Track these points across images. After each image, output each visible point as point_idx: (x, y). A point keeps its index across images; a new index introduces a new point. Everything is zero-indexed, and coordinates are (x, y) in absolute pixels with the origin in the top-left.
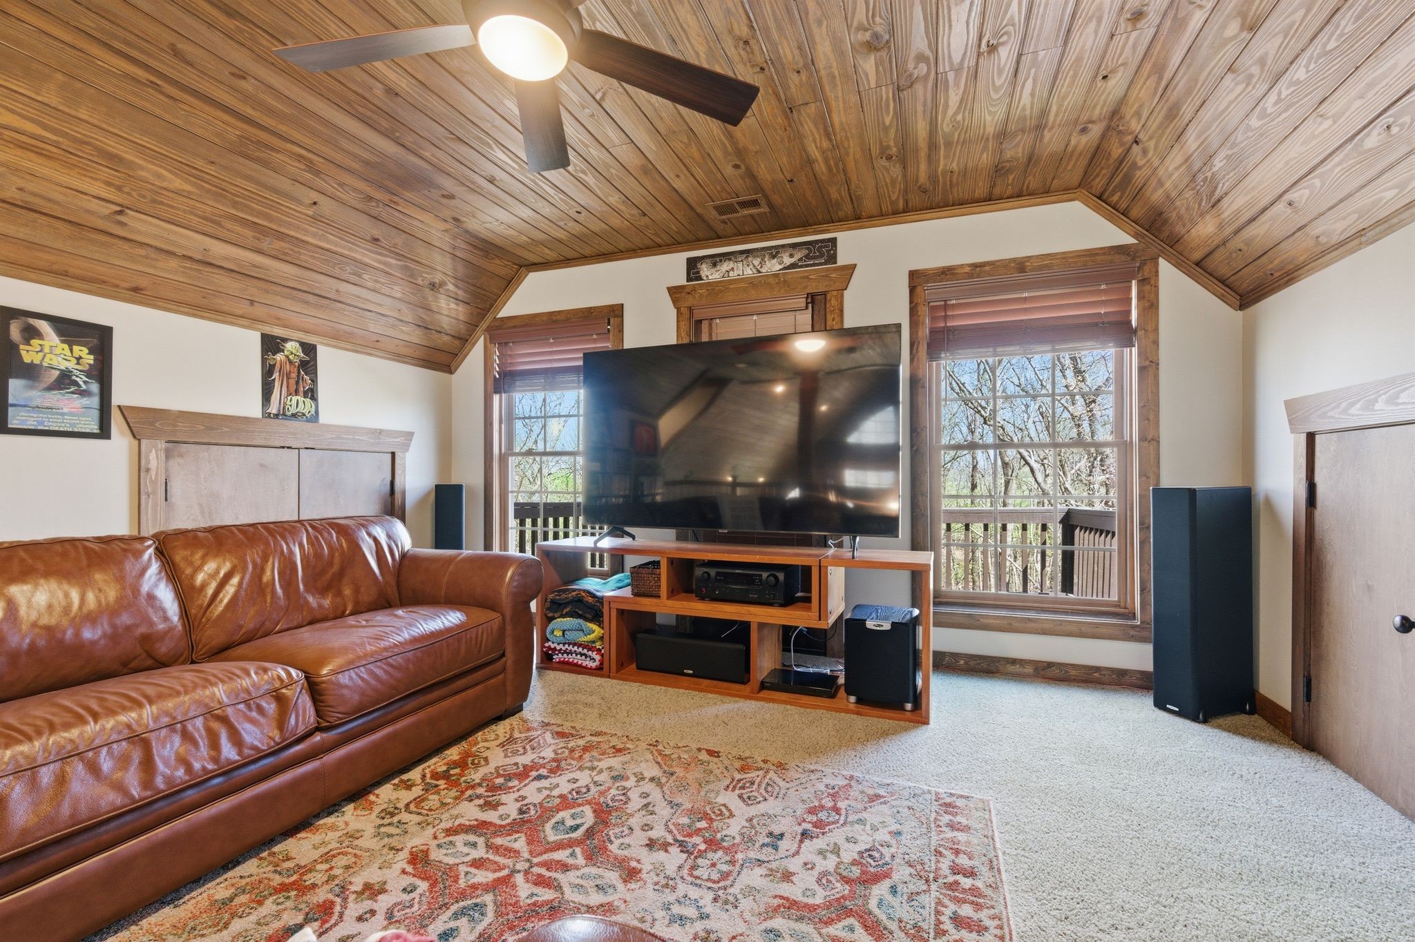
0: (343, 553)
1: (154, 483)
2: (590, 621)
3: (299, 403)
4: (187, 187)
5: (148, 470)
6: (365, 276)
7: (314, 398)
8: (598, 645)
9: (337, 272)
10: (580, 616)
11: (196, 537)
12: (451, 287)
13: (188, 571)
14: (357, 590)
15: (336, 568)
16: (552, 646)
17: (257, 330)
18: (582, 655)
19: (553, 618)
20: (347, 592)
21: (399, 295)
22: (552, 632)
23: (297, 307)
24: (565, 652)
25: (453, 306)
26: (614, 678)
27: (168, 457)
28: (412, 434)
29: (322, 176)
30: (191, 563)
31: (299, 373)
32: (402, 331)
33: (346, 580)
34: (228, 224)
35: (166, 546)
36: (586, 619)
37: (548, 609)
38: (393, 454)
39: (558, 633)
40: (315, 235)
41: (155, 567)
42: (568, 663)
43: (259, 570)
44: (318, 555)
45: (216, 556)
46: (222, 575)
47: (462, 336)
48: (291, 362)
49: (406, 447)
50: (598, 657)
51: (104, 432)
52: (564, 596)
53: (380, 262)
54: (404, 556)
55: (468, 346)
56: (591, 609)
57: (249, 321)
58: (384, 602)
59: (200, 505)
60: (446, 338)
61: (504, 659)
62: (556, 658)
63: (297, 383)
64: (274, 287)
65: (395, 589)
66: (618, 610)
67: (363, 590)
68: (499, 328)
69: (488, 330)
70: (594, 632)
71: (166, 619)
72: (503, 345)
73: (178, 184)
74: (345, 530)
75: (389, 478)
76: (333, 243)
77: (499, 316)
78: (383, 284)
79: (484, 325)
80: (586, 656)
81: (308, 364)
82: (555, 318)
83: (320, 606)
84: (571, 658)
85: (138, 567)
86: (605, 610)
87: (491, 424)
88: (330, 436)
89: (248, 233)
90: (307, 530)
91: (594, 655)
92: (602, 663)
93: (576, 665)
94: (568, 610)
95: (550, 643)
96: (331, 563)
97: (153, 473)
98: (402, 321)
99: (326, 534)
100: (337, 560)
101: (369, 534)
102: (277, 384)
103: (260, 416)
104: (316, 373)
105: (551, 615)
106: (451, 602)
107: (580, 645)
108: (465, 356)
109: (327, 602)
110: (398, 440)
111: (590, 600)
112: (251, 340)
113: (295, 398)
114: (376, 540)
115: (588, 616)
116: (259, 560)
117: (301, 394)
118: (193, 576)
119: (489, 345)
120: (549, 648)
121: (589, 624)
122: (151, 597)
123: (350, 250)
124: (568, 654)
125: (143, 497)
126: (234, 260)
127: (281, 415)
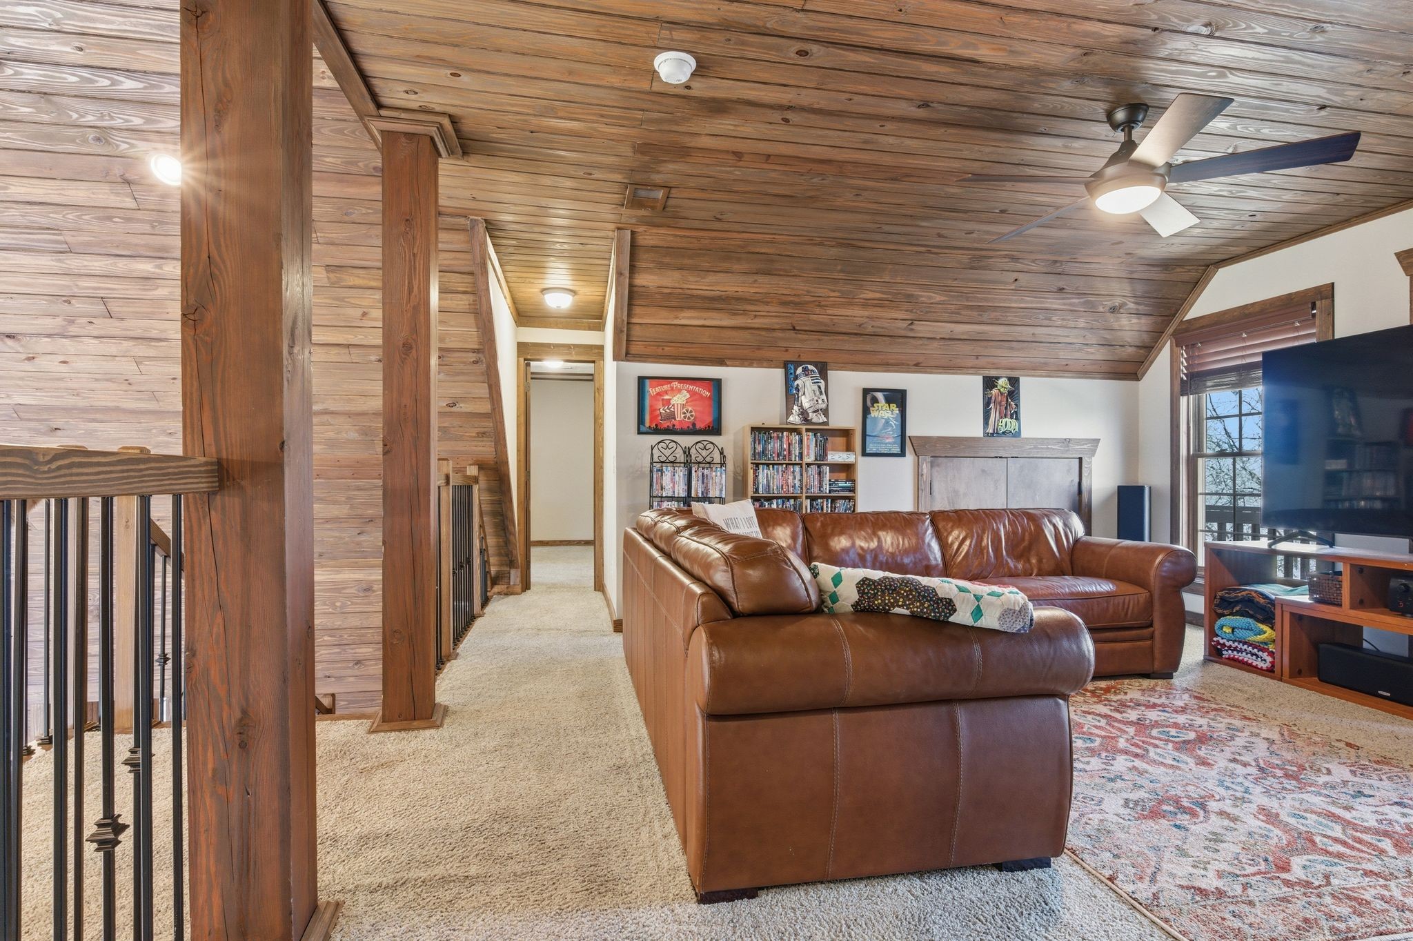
0: (1031, 533)
1: (925, 483)
2: (1262, 622)
3: (1008, 424)
4: (943, 298)
5: (922, 475)
6: (1054, 318)
7: (1017, 419)
8: (1271, 647)
9: (1033, 322)
10: (1251, 616)
11: (948, 515)
12: (1131, 305)
13: (945, 534)
14: (1040, 561)
15: (1026, 543)
16: (1221, 641)
17: (979, 374)
18: (1253, 654)
19: (1223, 615)
20: (1034, 561)
21: (1082, 325)
22: (1221, 628)
23: (1006, 353)
24: (1235, 649)
25: (1134, 321)
26: (1285, 682)
27: (932, 466)
28: (1098, 440)
29: (1021, 261)
30: (946, 530)
31: (1007, 400)
32: (1088, 353)
33: (1033, 552)
34: (963, 312)
35: (936, 517)
36: (1258, 621)
37: (1217, 605)
38: (1080, 459)
39: (1227, 630)
40: (1016, 301)
41: (930, 530)
42: (1237, 660)
43: (980, 540)
44: (1015, 533)
45: (958, 527)
46: (961, 538)
47: (1147, 345)
48: (1002, 394)
49: (1093, 452)
50: (1269, 659)
51: (902, 454)
52: (1233, 595)
53: (1065, 304)
54: (1077, 541)
55: (1154, 352)
56: (1264, 611)
57: (974, 369)
58: (1058, 571)
59: (948, 498)
60: (1130, 350)
61: (1151, 629)
62: (1226, 654)
63: (1006, 408)
64: (991, 343)
65: (1069, 563)
66: (1292, 614)
67: (1044, 561)
68: (1186, 330)
69: (1174, 334)
70: (1265, 633)
71: (936, 559)
72: (1190, 347)
73: (938, 298)
74: (1032, 519)
75: (1077, 480)
76: (1029, 302)
77: (1185, 319)
78: (1069, 320)
79: (1171, 330)
80: (1257, 657)
81: (1013, 394)
82: (1247, 312)
83: (1016, 567)
84: (1242, 656)
85: (924, 529)
86: (1278, 612)
87: (1178, 427)
88: (1028, 447)
89: (975, 313)
90: (1008, 516)
91: (1265, 655)
92: (1273, 664)
93: (1246, 664)
94: (1238, 608)
95: (1219, 638)
96: (1023, 539)
97: (924, 477)
98: (1087, 344)
99: (1019, 518)
100: (1027, 537)
101: (1050, 522)
102: (993, 412)
103: (981, 435)
104: (1019, 399)
105: (1220, 611)
106: (1108, 577)
107: (1250, 645)
108: (1152, 362)
109: (1020, 566)
110: (1085, 446)
111: (1262, 601)
112: (977, 381)
113: (1004, 420)
114: (1055, 526)
115: (1259, 616)
116: (980, 532)
117: (1009, 416)
118: (947, 537)
119: (1176, 349)
120: (1218, 642)
121: (1259, 625)
122: (929, 545)
123: (1041, 303)
124: (1238, 652)
125: (920, 492)
126: (967, 333)
127: (996, 434)
